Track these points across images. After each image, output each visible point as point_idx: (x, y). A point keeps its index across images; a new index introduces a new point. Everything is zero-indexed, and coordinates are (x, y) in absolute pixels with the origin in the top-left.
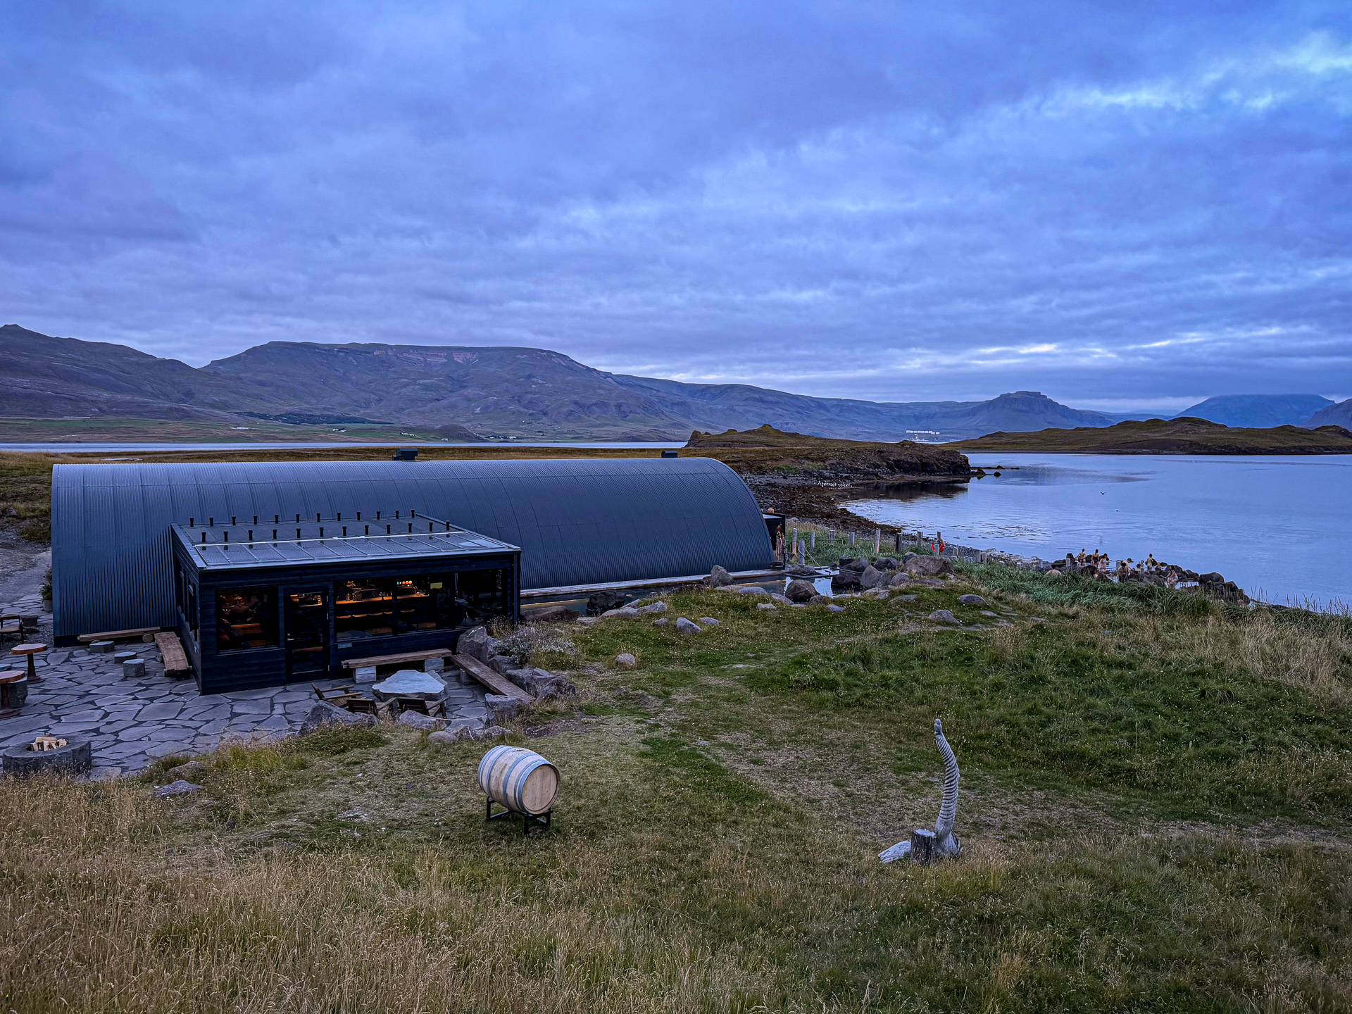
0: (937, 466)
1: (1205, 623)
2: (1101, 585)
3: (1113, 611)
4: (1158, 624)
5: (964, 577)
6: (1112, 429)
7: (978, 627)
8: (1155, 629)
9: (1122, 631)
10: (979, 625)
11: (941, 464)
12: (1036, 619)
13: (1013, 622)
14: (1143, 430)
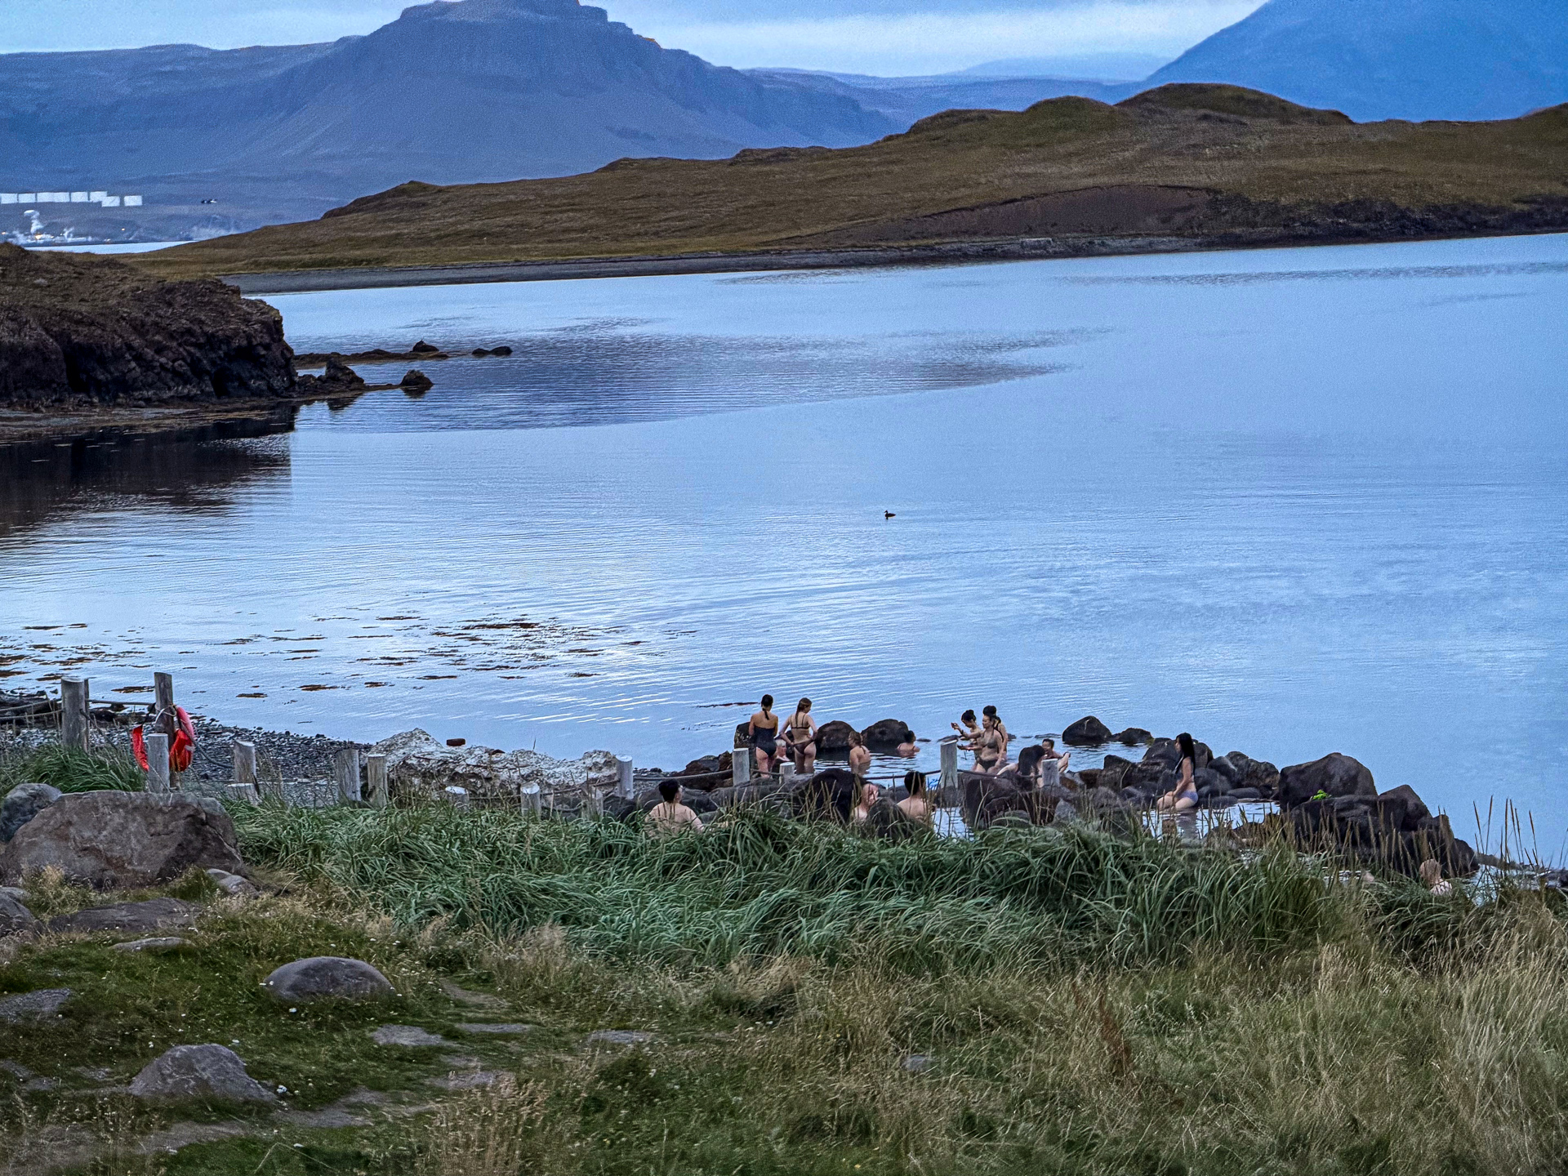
0: (139, 358)
1: (1305, 977)
2: (882, 852)
3: (935, 964)
4: (1123, 1002)
5: (286, 877)
6: (893, 148)
7: (357, 1108)
8: (1110, 1023)
9: (976, 1049)
10: (367, 1097)
11: (160, 350)
12: (612, 1036)
13: (514, 1064)
14: (1020, 150)
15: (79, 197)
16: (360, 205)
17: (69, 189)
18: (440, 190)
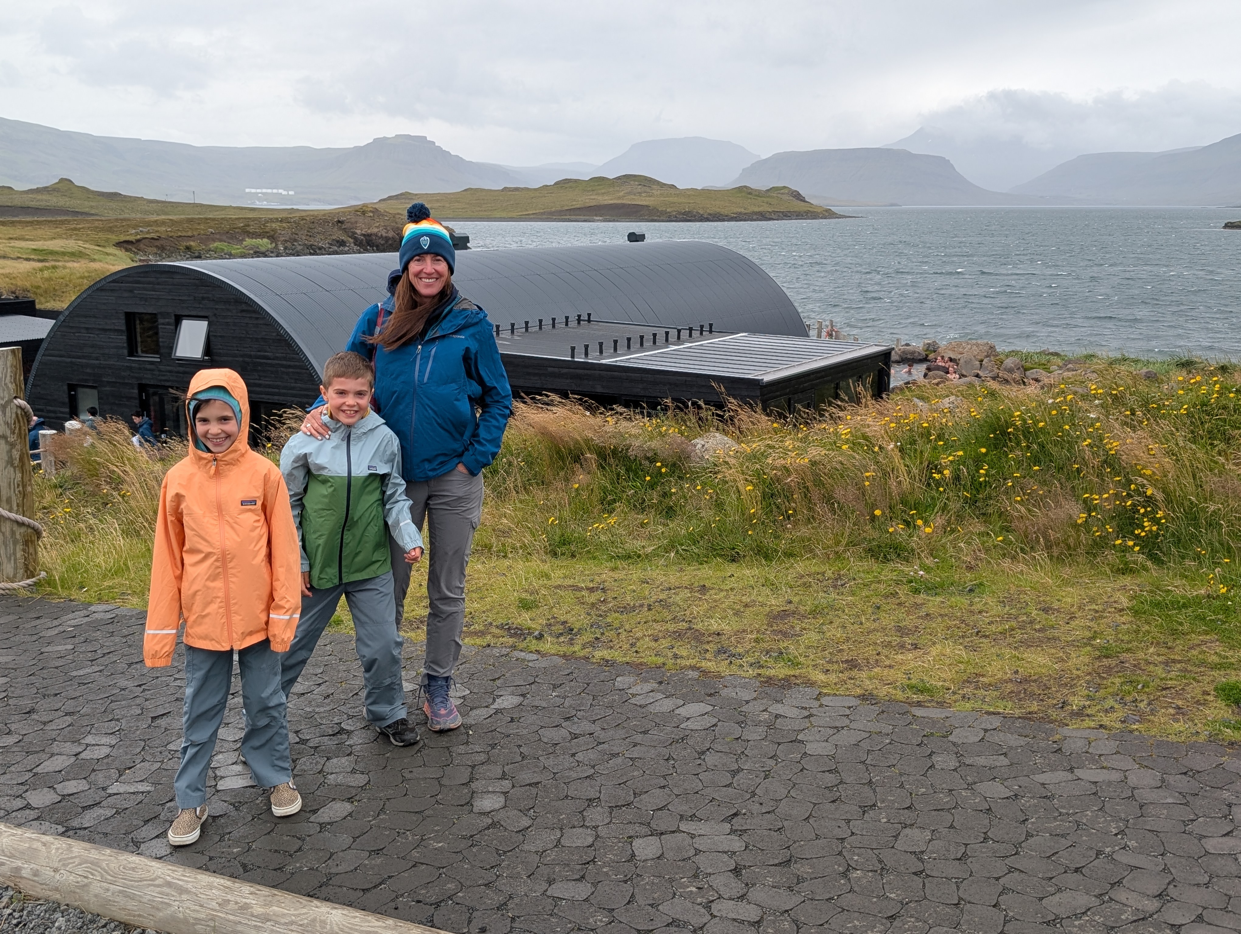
14: (588, 191)
15: (275, 191)
16: (390, 198)
17: (272, 189)
18: (416, 195)
